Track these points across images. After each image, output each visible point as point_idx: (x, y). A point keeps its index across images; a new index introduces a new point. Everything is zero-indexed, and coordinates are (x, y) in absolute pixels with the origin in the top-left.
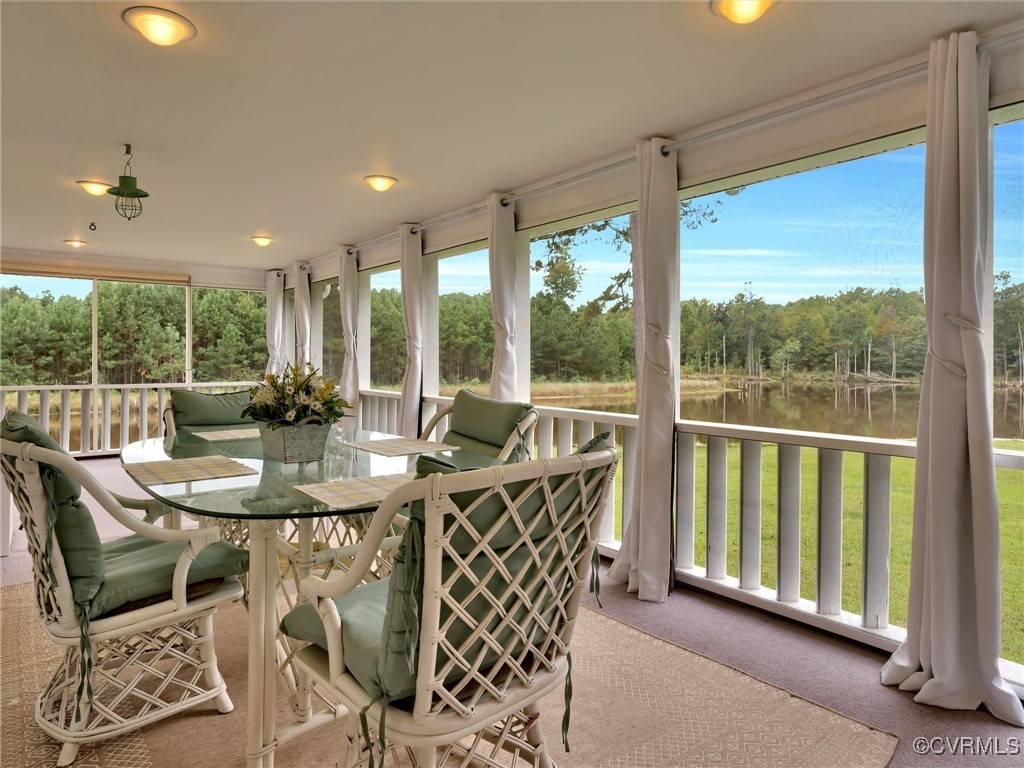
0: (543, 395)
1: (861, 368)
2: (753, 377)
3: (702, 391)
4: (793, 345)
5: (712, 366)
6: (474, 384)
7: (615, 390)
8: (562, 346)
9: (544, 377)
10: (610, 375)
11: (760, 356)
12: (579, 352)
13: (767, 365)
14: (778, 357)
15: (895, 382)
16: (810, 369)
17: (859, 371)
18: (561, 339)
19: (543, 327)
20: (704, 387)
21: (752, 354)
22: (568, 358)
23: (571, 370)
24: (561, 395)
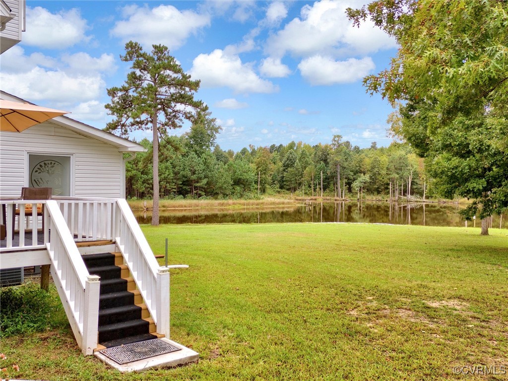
0: (174, 207)
1: (405, 192)
2: (338, 198)
3: (281, 206)
4: (366, 178)
5: (315, 190)
6: (133, 200)
7: (223, 204)
8: (194, 177)
9: (181, 196)
10: (225, 195)
11: (344, 185)
12: (205, 181)
13: (350, 190)
14: (356, 185)
15: (424, 202)
16: (379, 193)
17: (404, 195)
18: (194, 173)
19: (182, 165)
20: (283, 203)
21: (341, 183)
22: (198, 185)
23: (200, 192)
24: (185, 207)
